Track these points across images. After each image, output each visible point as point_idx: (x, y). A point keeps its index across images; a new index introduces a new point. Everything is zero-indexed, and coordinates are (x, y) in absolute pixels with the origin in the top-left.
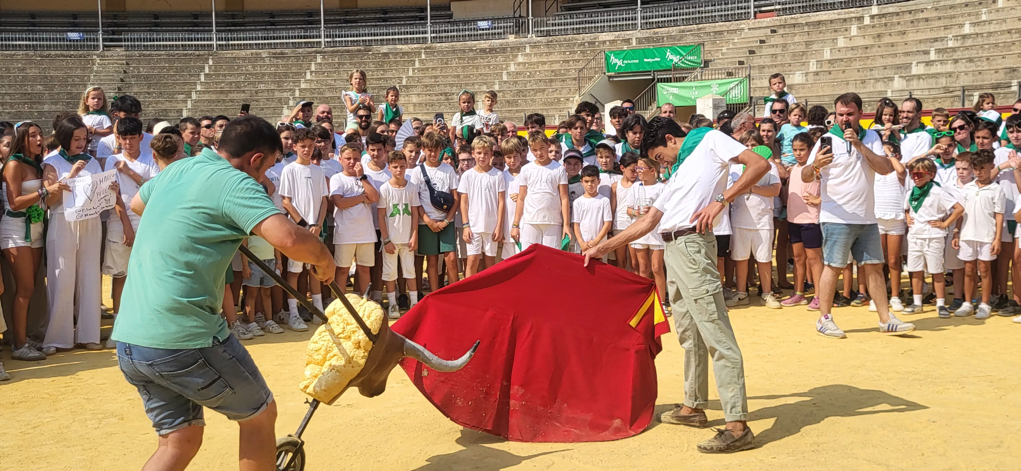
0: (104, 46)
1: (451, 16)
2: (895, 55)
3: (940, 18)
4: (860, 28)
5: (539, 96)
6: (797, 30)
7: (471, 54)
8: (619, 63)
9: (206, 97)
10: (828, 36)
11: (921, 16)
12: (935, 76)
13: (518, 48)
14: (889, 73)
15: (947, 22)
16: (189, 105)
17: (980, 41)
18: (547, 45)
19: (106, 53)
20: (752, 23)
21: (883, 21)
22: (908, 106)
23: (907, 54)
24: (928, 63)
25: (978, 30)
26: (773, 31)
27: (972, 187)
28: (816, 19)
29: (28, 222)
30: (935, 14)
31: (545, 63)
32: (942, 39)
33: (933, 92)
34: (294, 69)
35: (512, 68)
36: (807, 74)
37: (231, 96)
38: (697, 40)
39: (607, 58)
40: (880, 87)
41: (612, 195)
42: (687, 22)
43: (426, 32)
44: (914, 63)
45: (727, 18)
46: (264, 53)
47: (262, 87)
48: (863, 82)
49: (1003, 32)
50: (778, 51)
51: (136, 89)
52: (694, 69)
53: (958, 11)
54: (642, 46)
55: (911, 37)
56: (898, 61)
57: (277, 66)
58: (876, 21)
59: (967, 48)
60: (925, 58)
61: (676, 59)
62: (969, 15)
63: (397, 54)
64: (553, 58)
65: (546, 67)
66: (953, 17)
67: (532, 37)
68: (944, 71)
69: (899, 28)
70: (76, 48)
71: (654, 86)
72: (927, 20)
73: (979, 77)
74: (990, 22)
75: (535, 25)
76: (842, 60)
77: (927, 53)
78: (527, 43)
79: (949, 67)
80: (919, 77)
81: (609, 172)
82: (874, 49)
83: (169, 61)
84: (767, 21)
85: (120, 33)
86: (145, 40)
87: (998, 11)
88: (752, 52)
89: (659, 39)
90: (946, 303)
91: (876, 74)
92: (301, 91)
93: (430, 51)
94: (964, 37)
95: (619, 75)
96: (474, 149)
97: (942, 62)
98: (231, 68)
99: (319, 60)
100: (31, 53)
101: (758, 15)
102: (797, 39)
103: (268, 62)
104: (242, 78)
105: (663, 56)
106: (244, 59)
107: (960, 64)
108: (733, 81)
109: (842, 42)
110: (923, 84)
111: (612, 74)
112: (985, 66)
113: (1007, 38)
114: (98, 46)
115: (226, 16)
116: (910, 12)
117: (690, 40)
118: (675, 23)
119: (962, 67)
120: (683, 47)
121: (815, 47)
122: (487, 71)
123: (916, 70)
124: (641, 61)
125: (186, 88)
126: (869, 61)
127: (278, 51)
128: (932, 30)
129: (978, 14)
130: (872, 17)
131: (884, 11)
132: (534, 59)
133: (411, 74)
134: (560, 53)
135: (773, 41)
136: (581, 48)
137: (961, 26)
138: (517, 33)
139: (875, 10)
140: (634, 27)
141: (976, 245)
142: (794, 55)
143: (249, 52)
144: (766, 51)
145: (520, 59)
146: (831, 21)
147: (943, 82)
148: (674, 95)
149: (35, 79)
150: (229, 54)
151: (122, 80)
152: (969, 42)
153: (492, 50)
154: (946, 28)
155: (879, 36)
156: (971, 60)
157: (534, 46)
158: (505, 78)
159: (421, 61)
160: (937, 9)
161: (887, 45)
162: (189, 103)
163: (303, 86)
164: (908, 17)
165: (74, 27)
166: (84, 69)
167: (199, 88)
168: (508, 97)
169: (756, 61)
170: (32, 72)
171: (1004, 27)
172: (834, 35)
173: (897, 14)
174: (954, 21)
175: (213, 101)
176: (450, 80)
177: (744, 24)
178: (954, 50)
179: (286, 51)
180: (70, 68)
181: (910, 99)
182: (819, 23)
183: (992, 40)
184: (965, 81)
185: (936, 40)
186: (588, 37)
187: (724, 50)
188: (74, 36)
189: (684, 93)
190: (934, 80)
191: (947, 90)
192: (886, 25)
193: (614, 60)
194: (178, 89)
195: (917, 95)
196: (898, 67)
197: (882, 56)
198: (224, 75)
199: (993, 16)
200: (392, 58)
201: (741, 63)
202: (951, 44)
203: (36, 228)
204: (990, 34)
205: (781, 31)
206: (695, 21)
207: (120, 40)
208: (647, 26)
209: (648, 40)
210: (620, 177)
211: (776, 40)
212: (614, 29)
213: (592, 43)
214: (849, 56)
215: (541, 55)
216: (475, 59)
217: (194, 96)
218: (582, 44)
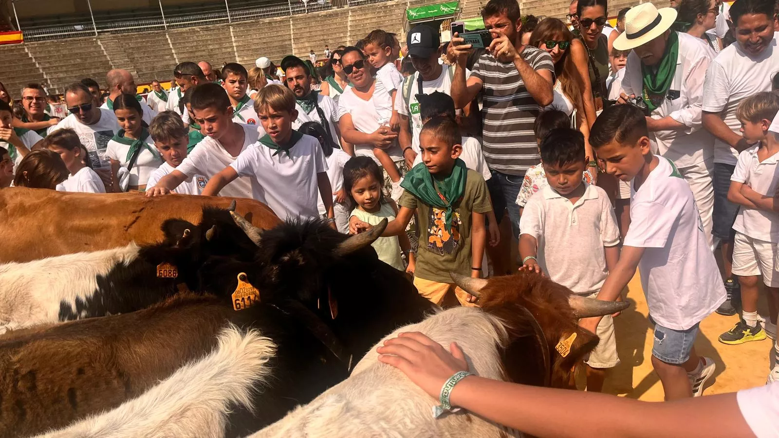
0: (98, 32)
7: (319, 19)
8: (414, 15)
19: (101, 36)
35: (350, 23)
43: (288, 9)
46: (197, 28)
57: (206, 35)
61: (446, 10)
63: (276, 22)
67: (349, 6)
70: (81, 35)
83: (140, 38)
85: (107, 23)
93: (295, 19)
95: (415, 20)
99: (231, 30)
103: (201, 33)
105: (438, 9)
106: (187, 33)
114: (94, 32)
127: (205, 26)
134: (372, 13)
143: (187, 28)
145: (350, 18)
150: (175, 30)
153: (330, 15)
159: (294, 25)
165: (77, 22)
179: (209, 26)
187: (465, 3)
188: (78, 27)
200: (273, 25)
207: (106, 28)
215: (361, 15)
218: (381, 8)
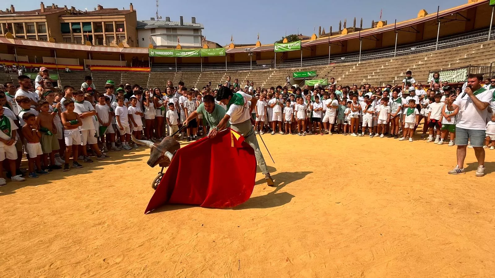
1: (256, 64)
2: (364, 74)
3: (376, 65)
4: (355, 67)
5: (277, 83)
6: (340, 67)
7: (261, 73)
8: (296, 75)
9: (200, 83)
10: (348, 69)
11: (371, 64)
12: (374, 79)
13: (272, 71)
14: (362, 78)
15: (378, 66)
16: (196, 85)
17: (385, 70)
18: (279, 71)
19: (178, 72)
20: (329, 65)
21: (362, 65)
22: (367, 86)
23: (367, 73)
24: (372, 76)
25: (385, 67)
26: (334, 68)
27: (382, 106)
28: (345, 65)
29: (161, 111)
30: (375, 64)
31: (278, 75)
32: (376, 70)
33: (373, 83)
34: (220, 76)
35: (271, 76)
36: (342, 78)
37: (205, 83)
38: (315, 70)
39: (293, 74)
40: (360, 81)
41: (294, 107)
42: (313, 65)
43: (250, 68)
44: (369, 76)
45: (323, 64)
46: (213, 73)
47: (212, 80)
48: (356, 80)
49: (391, 68)
50: (335, 72)
51: (184, 81)
52: (314, 77)
53: (380, 63)
54: (302, 71)
55: (368, 69)
56: (364, 75)
57: (216, 76)
58: (360, 65)
59: (382, 72)
60: (371, 75)
61: (310, 74)
62: (383, 64)
63: (243, 73)
64: (280, 74)
65: (279, 76)
66: (379, 64)
67: (275, 69)
68: (376, 78)
69: (366, 67)
70: (171, 71)
71: (304, 81)
72: (372, 65)
73: (385, 79)
74: (388, 66)
75: (276, 66)
76: (351, 75)
77: (372, 73)
78: (274, 70)
79: (377, 77)
80: (370, 79)
81: (293, 101)
82: (359, 72)
83: (191, 74)
84: (332, 65)
85: (180, 68)
86: (186, 69)
87: (390, 63)
88: (329, 73)
89: (306, 69)
90: (372, 134)
91: (359, 78)
92: (221, 81)
93: (251, 72)
94: (382, 69)
95: (296, 78)
96: (260, 95)
97: (376, 76)
98: (205, 76)
99: (225, 74)
100: (161, 72)
101: (331, 64)
102: (340, 70)
103: (214, 75)
104: (208, 78)
105: (307, 74)
106: (208, 74)
107: (380, 76)
108: (324, 80)
109: (351, 70)
110: (370, 81)
111: (294, 78)
112: (386, 76)
113: (392, 70)
114: (176, 71)
115: (205, 64)
116: (368, 63)
117: (314, 70)
118: (310, 66)
119: (381, 77)
120: (312, 72)
121: (344, 72)
122: (265, 77)
123: (369, 77)
124: (301, 75)
125: (196, 81)
126: (357, 75)
127: (216, 72)
128: (373, 67)
129: (385, 64)
130: (359, 64)
131: (362, 63)
132: (276, 74)
133: (247, 78)
134: (282, 73)
135: (334, 70)
136: (287, 72)
137: (381, 66)
138: (272, 68)
139: (360, 62)
140: (300, 66)
141: (382, 121)
142: (339, 74)
143: (208, 72)
144: (332, 73)
145: (273, 74)
146: (349, 65)
147: (376, 80)
148: (309, 83)
149: (162, 78)
150: (205, 73)
151: (181, 79)
152: (383, 71)
153: (266, 72)
154: (377, 67)
155: (360, 69)
156: (383, 75)
157: (276, 71)
158: (269, 79)
159: (249, 74)
160: (375, 62)
161: (362, 71)
162: (196, 84)
163: (222, 80)
164: (368, 64)
165: (171, 66)
166: (173, 76)
167: (198, 81)
168: (269, 83)
169: (330, 75)
170: (161, 77)
171: (392, 67)
172: (349, 69)
173: (365, 63)
174: (379, 65)
175: (201, 84)
176: (256, 79)
177: (327, 66)
178: (379, 72)
179: (218, 72)
180: (170, 76)
181: (367, 84)
182: (346, 65)
183: (389, 70)
184: (381, 80)
185: (374, 70)
186: (289, 69)
187: (322, 72)
188: (170, 68)
189: (311, 83)
190: (373, 80)
191: (376, 82)
192: (362, 66)
193: (295, 74)
194: (193, 81)
195: (368, 83)
196: (365, 77)
197: (361, 74)
198: (204, 78)
199: (389, 64)
200: (242, 74)
201: (326, 75)
202: (378, 71)
203: (163, 112)
204: (388, 68)
205: (336, 68)
206: (315, 65)
207: (181, 69)
208: (303, 66)
209: (303, 70)
210: (296, 103)
211: (335, 70)
212: (295, 67)
213: (290, 70)
214: (353, 74)
215: (277, 73)
216: (262, 74)
217: (197, 83)
218: (288, 71)
